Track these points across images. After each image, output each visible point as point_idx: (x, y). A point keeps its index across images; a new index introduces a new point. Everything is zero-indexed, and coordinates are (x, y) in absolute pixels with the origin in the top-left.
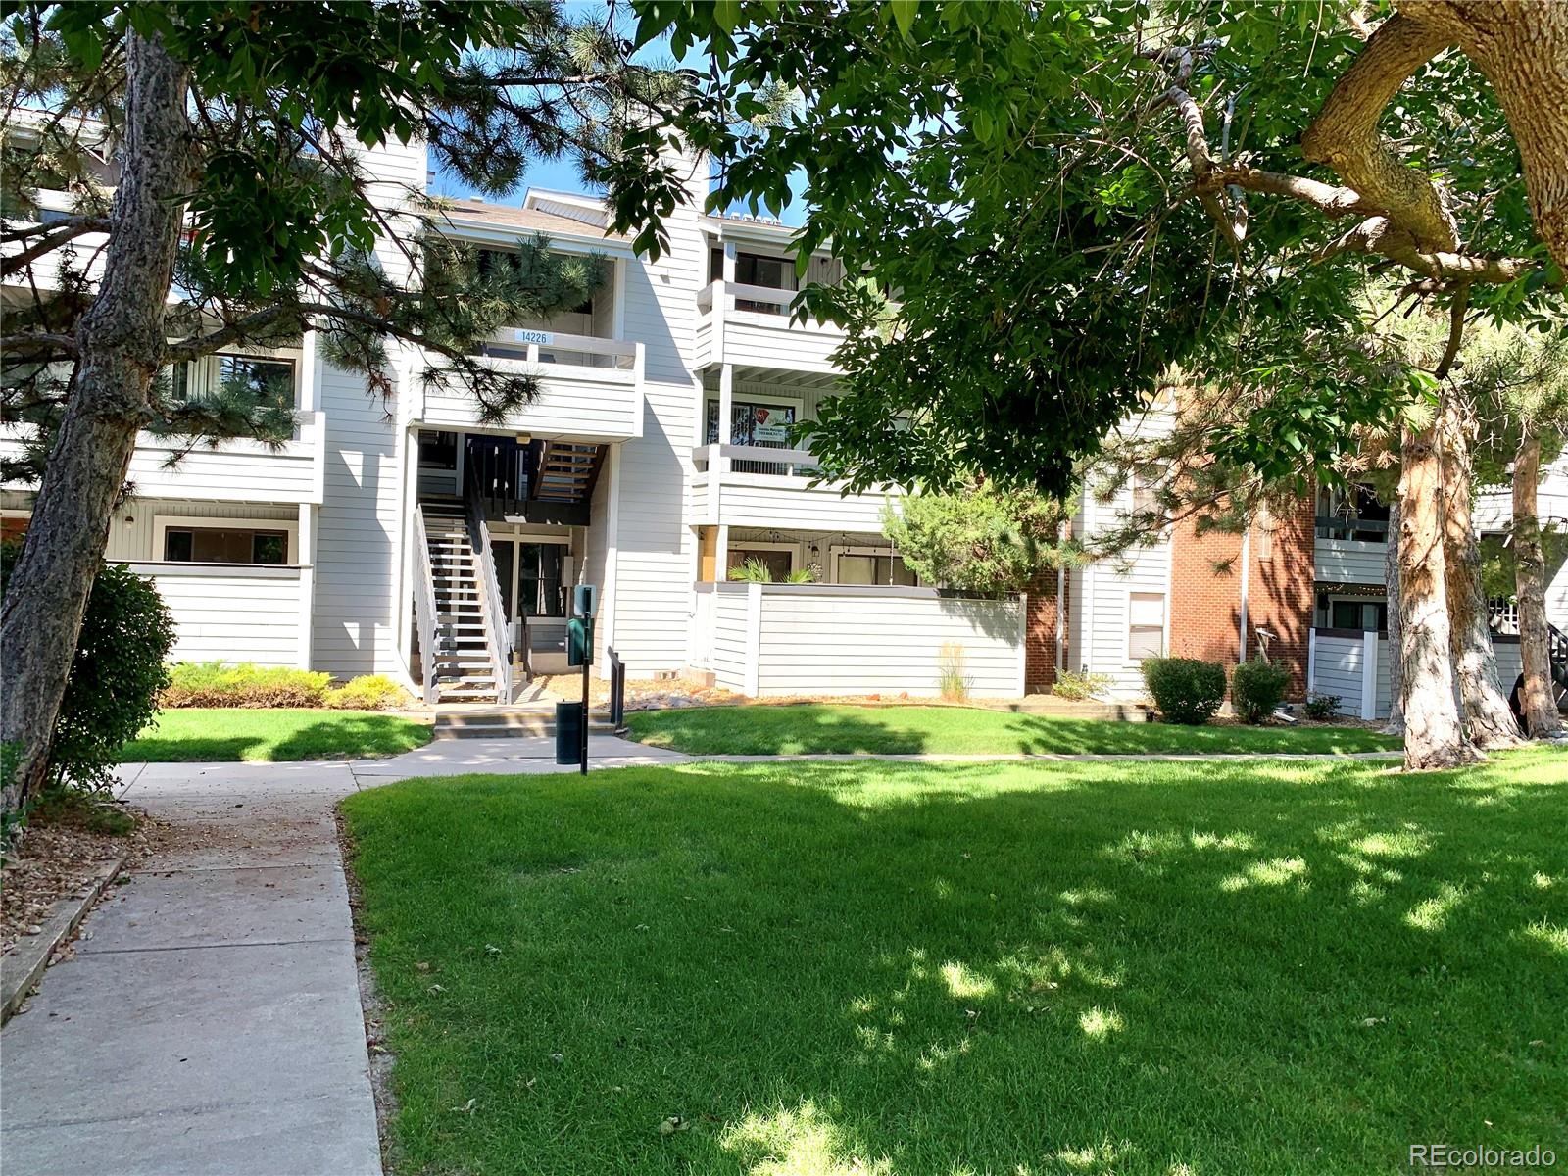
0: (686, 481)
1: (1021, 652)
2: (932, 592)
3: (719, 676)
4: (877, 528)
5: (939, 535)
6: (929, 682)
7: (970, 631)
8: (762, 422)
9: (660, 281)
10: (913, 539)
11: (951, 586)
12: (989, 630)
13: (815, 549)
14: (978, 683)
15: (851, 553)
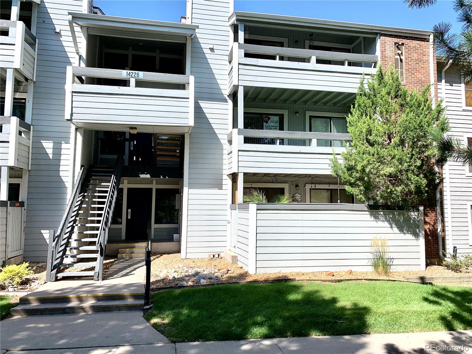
0: (225, 152)
1: (422, 241)
2: (364, 207)
3: (239, 258)
4: (328, 171)
5: (367, 170)
6: (365, 262)
7: (389, 230)
8: (267, 123)
9: (209, 51)
10: (350, 175)
11: (376, 203)
12: (401, 229)
13: (297, 186)
14: (395, 262)
15: (316, 188)
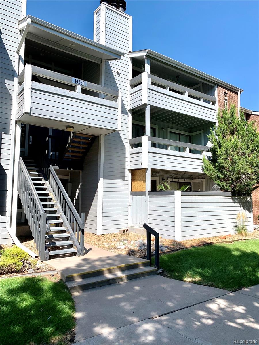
0: (127, 152)
11: (236, 191)
12: (244, 208)
13: (163, 179)
15: (173, 181)
